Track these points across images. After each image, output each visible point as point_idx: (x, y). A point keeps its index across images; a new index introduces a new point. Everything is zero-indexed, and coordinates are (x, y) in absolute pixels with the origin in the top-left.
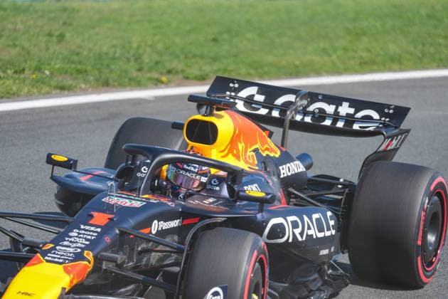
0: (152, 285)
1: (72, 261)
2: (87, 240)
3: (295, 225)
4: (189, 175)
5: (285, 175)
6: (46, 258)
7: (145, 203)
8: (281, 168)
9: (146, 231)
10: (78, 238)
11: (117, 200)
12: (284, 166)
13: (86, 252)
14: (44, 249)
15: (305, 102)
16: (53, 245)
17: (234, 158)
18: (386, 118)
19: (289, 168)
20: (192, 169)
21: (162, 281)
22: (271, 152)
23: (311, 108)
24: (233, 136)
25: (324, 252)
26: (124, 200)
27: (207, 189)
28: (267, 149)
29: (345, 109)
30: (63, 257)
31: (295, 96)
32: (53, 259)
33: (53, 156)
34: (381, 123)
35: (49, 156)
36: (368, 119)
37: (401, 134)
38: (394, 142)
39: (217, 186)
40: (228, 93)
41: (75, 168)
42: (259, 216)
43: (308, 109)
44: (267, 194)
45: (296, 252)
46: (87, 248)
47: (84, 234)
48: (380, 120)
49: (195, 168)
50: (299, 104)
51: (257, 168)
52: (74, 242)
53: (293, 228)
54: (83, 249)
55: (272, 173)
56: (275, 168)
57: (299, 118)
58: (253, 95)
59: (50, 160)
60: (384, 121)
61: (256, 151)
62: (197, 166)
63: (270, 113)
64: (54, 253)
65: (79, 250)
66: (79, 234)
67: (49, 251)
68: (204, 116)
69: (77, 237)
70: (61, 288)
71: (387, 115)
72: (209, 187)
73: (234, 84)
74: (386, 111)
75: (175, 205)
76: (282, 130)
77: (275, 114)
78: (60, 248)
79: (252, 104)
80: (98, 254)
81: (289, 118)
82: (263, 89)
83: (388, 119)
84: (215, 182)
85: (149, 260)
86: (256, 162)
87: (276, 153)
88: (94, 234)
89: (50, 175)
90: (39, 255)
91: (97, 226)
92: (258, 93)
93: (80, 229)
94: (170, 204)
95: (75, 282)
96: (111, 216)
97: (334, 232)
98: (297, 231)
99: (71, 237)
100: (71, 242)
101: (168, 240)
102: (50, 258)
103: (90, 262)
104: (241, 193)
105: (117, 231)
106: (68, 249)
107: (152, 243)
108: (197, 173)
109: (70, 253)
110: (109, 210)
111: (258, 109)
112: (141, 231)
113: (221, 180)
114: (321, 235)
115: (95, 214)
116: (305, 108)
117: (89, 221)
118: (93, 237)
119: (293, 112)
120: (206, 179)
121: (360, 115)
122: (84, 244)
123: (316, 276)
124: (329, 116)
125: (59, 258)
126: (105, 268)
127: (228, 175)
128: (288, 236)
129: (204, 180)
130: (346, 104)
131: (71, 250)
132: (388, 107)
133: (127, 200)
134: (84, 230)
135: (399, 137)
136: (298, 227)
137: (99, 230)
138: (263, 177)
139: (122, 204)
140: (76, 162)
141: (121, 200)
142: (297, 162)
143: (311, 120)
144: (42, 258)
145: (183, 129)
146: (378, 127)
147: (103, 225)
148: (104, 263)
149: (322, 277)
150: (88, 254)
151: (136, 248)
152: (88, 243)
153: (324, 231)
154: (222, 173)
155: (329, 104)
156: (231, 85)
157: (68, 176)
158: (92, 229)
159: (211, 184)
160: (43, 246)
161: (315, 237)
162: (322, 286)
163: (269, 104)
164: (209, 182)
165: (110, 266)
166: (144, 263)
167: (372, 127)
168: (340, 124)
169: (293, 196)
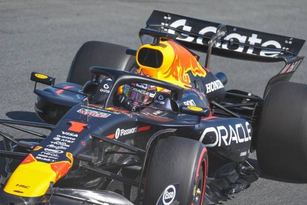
0: (114, 179)
1: (57, 160)
2: (68, 143)
3: (223, 133)
4: (140, 92)
5: (210, 91)
6: (37, 157)
7: (110, 115)
8: (207, 85)
9: (111, 137)
10: (61, 142)
11: (88, 112)
12: (209, 84)
13: (67, 153)
14: (34, 150)
15: (223, 33)
16: (41, 147)
17: (174, 79)
18: (286, 48)
19: (212, 85)
20: (143, 87)
21: (121, 175)
22: (200, 73)
23: (228, 38)
24: (174, 61)
25: (243, 154)
26: (94, 112)
27: (155, 103)
28: (197, 71)
29: (254, 40)
30: (50, 157)
31: (216, 29)
32: (43, 159)
33: (36, 75)
34: (282, 52)
35: (33, 74)
36: (272, 48)
37: (298, 60)
38: (292, 66)
39: (163, 101)
40: (163, 24)
41: (53, 84)
42: (197, 126)
43: (225, 39)
44: (204, 109)
45: (222, 154)
46: (68, 150)
47: (65, 139)
48: (282, 49)
49: (145, 86)
50: (219, 35)
51: (191, 86)
52: (58, 145)
53: (222, 136)
54: (65, 151)
55: (200, 89)
56: (203, 86)
57: (218, 45)
58: (183, 26)
59: (34, 78)
60: (285, 50)
61: (190, 72)
62: (147, 85)
63: (195, 40)
64: (43, 154)
65: (62, 152)
66: (61, 138)
67: (39, 152)
68: (152, 45)
69: (59, 141)
70: (49, 182)
71: (287, 45)
72: (156, 101)
73: (168, 16)
74: (286, 42)
75: (133, 116)
76: (205, 54)
77: (199, 41)
78: (48, 149)
79: (181, 33)
80: (77, 155)
81: (212, 45)
82: (190, 21)
83: (288, 49)
84: (161, 98)
85: (112, 159)
86: (190, 82)
87: (203, 74)
88: (73, 139)
89: (34, 90)
90: (31, 155)
91: (75, 133)
92: (186, 25)
93: (62, 135)
94: (129, 115)
95: (60, 177)
96: (85, 125)
97: (250, 138)
98: (225, 138)
99: (55, 141)
100: (55, 145)
101: (127, 143)
102: (40, 158)
103: (70, 161)
104: (184, 108)
105: (91, 137)
106: (54, 151)
107: (115, 146)
108: (147, 90)
109: (55, 154)
110: (84, 120)
111: (186, 37)
112: (108, 137)
113: (166, 96)
114: (241, 141)
115: (73, 123)
116: (223, 37)
117: (68, 128)
118: (72, 142)
119: (215, 41)
120: (154, 95)
121: (265, 44)
122: (65, 147)
123: (234, 171)
124: (242, 44)
125: (47, 158)
126: (81, 166)
127: (172, 93)
128: (218, 142)
129: (152, 95)
130: (254, 36)
131: (56, 151)
132: (288, 39)
133: (96, 112)
134: (65, 135)
135: (296, 63)
136: (225, 135)
137: (77, 136)
138: (197, 94)
139: (93, 115)
140: (54, 80)
141: (92, 112)
142: (218, 81)
143: (228, 47)
144: (33, 158)
145: (135, 55)
146: (280, 54)
147: (79, 132)
148: (81, 162)
149: (238, 172)
150: (69, 155)
151: (104, 150)
152: (68, 146)
153: (244, 138)
154: (166, 91)
155: (242, 35)
156: (165, 18)
157: (47, 90)
158: (71, 135)
159: (158, 100)
160: (34, 148)
161: (237, 142)
162: (239, 179)
163: (194, 34)
164: (157, 98)
165: (85, 164)
166: (109, 161)
167: (275, 55)
168: (250, 51)
169: (214, 107)
